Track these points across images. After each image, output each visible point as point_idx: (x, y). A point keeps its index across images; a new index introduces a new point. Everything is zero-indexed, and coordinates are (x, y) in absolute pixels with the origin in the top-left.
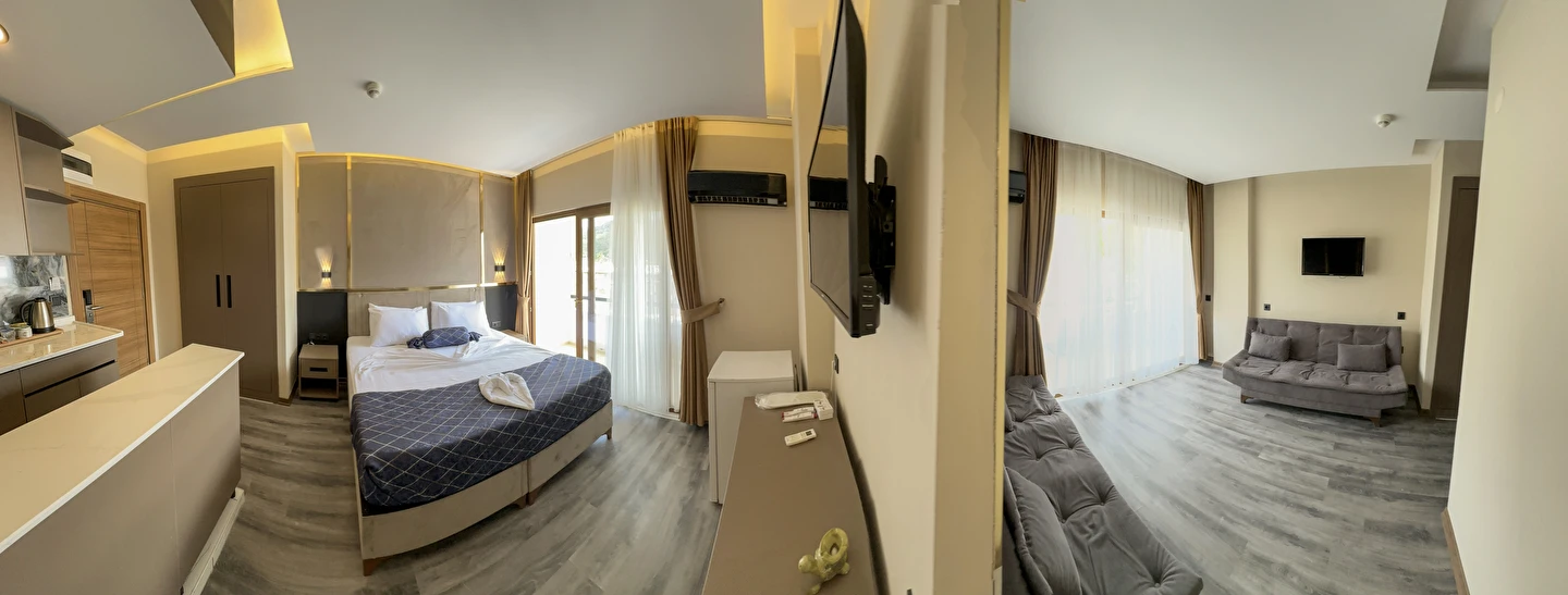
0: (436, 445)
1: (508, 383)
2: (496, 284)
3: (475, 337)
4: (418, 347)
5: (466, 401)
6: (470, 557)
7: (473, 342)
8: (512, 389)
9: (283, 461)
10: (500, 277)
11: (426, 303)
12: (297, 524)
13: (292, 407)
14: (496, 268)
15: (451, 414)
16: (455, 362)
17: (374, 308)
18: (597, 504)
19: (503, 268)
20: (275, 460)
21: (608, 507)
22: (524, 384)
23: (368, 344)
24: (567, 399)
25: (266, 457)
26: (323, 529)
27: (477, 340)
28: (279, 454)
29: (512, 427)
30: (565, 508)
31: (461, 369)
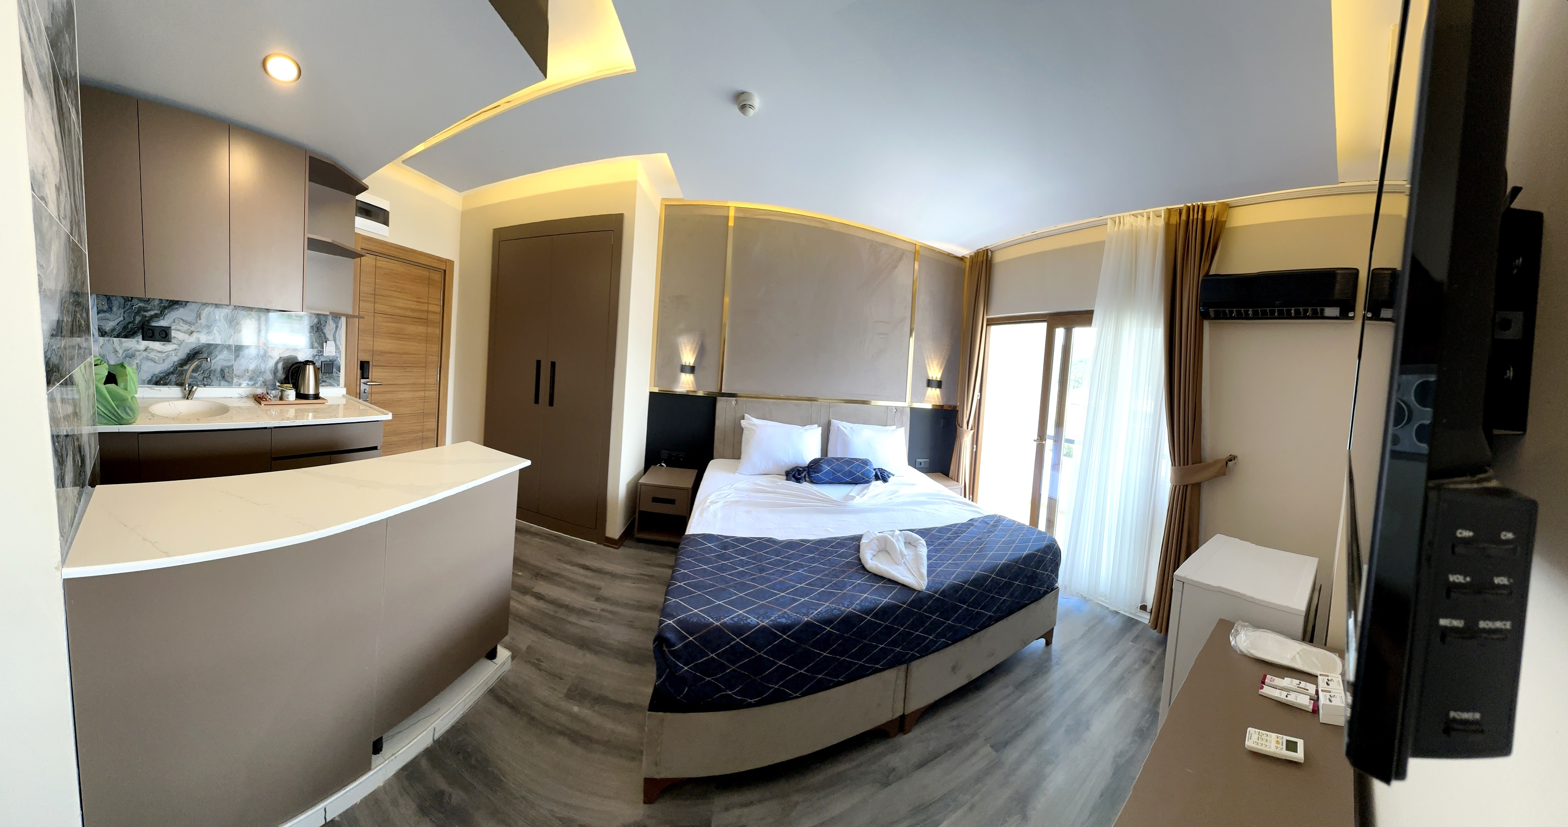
0: (765, 623)
1: (900, 545)
2: (929, 406)
3: (882, 476)
4: (798, 480)
5: (831, 563)
6: (797, 804)
7: (880, 482)
8: (903, 555)
9: (585, 622)
10: (932, 398)
11: (824, 421)
12: (576, 709)
13: (622, 550)
14: (930, 383)
15: (806, 578)
16: (840, 508)
17: (750, 422)
18: (1000, 746)
19: (939, 384)
20: (573, 618)
21: (1012, 754)
22: (924, 551)
23: (735, 470)
24: (978, 581)
25: (561, 613)
26: (609, 725)
27: (885, 480)
28: (583, 613)
29: (885, 612)
30: (952, 747)
31: (846, 517)
